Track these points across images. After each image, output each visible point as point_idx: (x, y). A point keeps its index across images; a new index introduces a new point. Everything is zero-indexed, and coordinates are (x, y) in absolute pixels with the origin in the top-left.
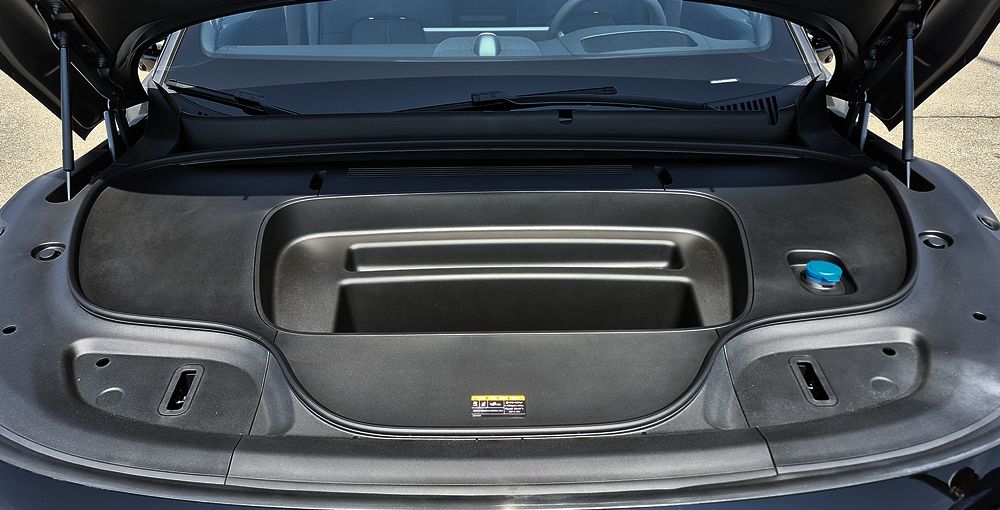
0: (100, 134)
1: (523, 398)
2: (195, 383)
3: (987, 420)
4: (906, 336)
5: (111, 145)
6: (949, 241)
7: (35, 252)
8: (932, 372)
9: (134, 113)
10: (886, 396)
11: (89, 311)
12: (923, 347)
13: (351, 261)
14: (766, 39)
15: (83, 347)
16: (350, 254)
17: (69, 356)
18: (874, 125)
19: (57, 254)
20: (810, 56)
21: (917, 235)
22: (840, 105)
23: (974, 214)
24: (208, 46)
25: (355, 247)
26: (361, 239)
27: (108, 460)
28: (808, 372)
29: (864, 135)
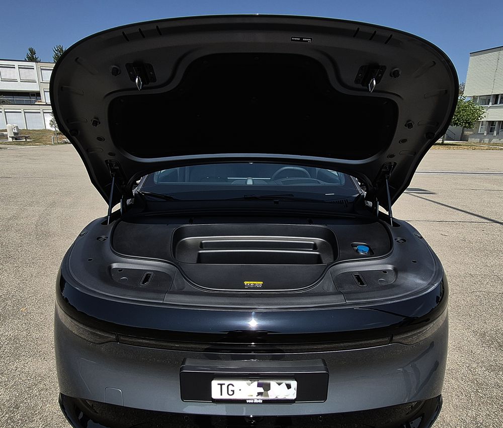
0: (118, 207)
1: (262, 283)
2: (151, 277)
3: (416, 290)
4: (390, 267)
5: (121, 211)
6: (405, 241)
7: (98, 239)
8: (398, 277)
9: (128, 201)
10: (383, 284)
11: (117, 254)
12: (396, 270)
13: (202, 246)
14: (343, 182)
15: (115, 266)
16: (201, 243)
17: (110, 267)
18: (381, 209)
19: (105, 240)
20: (359, 189)
21: (394, 239)
22: (370, 204)
23: (413, 233)
24: (155, 181)
25: (203, 242)
26: (206, 239)
27: (124, 295)
28: (358, 277)
29: (378, 212)
